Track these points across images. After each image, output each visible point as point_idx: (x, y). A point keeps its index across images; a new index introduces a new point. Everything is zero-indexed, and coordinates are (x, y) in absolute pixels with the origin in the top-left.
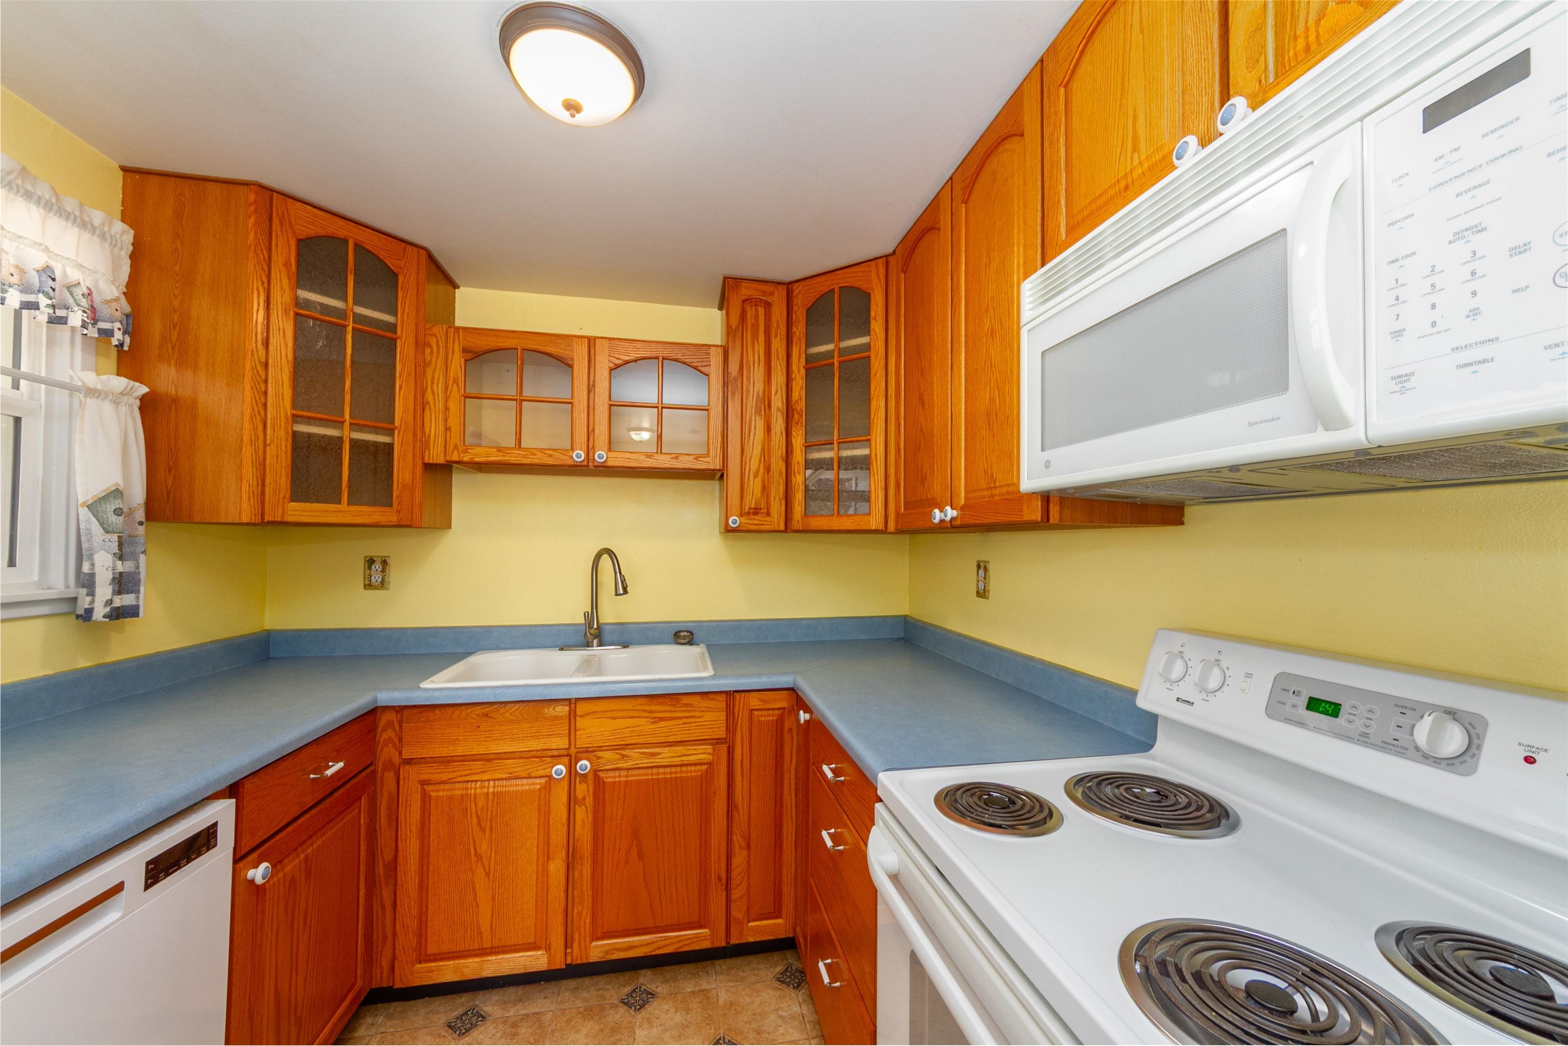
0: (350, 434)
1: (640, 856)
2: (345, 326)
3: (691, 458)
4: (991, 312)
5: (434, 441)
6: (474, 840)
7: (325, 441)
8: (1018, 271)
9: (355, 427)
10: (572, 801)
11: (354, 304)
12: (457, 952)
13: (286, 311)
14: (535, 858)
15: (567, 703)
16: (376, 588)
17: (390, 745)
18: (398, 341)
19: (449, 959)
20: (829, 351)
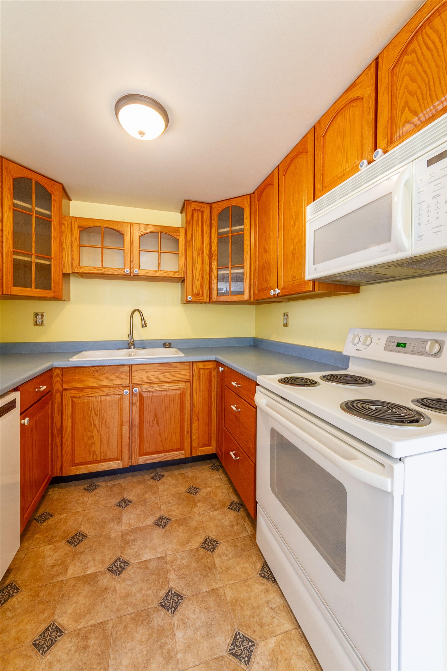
0: (35, 260)
1: (158, 424)
2: (32, 215)
3: (172, 273)
4: (294, 217)
5: (67, 264)
6: (93, 419)
7: (25, 262)
8: (305, 202)
9: (37, 257)
10: (132, 404)
11: (35, 206)
12: (87, 462)
13: (9, 208)
14: (117, 425)
15: (128, 366)
16: (39, 325)
17: (58, 383)
18: (52, 222)
19: (84, 465)
20: (227, 231)
